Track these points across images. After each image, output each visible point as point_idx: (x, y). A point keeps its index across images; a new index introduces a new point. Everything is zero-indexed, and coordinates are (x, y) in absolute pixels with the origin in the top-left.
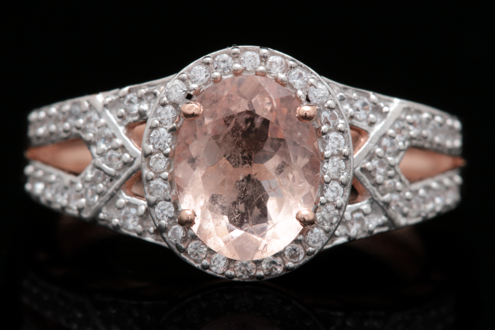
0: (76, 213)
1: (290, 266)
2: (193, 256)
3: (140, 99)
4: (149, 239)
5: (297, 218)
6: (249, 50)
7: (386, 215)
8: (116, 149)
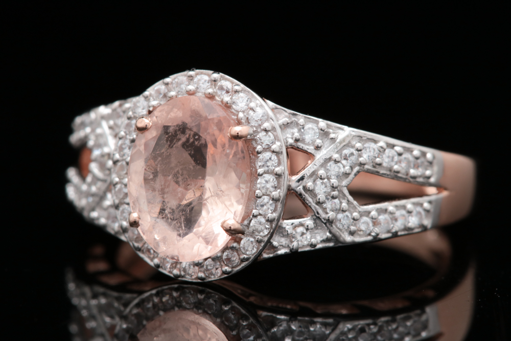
1: (227, 270)
5: (222, 227)
7: (330, 232)
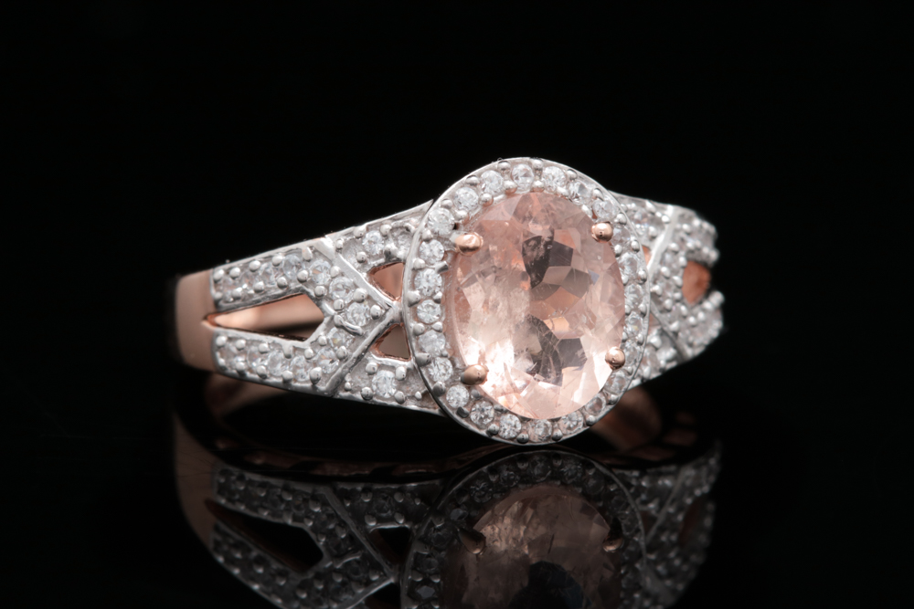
0: (309, 385)
1: (590, 420)
2: (476, 423)
3: (385, 237)
4: (412, 406)
5: (608, 360)
6: (521, 163)
7: (675, 347)
8: (361, 301)
